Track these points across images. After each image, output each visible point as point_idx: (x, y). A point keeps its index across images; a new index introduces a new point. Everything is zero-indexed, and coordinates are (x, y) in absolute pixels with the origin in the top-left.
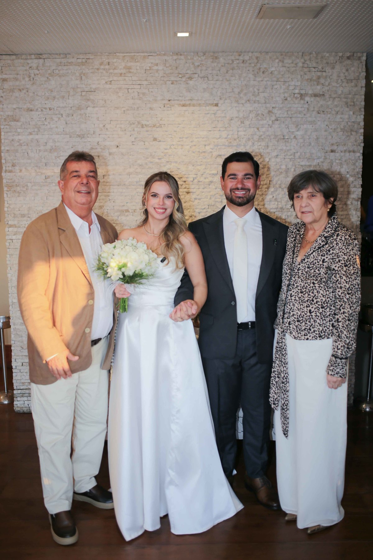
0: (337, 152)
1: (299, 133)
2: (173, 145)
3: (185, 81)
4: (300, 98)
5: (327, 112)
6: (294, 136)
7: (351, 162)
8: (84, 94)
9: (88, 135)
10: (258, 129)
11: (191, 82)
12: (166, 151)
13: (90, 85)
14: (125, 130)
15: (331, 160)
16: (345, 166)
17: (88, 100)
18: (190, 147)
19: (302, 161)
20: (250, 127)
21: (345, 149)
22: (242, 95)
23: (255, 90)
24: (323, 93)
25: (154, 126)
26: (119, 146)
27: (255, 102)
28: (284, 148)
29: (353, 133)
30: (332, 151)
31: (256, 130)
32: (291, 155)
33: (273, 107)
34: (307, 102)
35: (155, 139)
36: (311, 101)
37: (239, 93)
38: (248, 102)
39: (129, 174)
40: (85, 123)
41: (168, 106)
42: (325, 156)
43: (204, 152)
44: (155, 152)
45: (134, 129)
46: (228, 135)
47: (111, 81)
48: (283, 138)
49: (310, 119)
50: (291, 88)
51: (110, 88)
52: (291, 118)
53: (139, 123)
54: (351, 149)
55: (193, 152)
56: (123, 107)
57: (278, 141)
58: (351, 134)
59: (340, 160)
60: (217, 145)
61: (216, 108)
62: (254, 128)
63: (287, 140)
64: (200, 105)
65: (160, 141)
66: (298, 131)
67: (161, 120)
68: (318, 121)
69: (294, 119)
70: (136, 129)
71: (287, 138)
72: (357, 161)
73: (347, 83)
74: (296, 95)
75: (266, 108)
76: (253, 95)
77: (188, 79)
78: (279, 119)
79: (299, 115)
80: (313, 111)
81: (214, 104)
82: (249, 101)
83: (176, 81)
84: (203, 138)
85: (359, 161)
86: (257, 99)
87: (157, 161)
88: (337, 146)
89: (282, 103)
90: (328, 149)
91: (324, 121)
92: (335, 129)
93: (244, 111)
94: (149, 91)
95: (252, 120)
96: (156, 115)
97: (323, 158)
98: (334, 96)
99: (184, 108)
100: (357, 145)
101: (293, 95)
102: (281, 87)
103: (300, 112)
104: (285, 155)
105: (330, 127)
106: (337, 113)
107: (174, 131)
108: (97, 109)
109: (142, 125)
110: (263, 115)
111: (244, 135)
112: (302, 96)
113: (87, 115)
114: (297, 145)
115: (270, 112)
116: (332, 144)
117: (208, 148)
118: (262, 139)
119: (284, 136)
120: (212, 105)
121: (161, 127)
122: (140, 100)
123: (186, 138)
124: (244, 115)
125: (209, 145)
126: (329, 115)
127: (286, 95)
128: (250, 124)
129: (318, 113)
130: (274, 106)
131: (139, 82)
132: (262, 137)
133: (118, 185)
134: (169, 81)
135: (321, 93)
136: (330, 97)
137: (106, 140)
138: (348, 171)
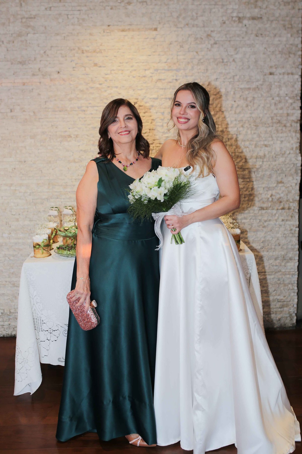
0: (276, 75)
1: (238, 56)
2: (114, 70)
3: (124, 7)
4: (238, 21)
5: (265, 35)
6: (232, 59)
7: (290, 84)
8: (24, 20)
9: (30, 62)
10: (197, 52)
11: (130, 7)
12: (107, 76)
13: (30, 11)
14: (66, 56)
15: (270, 82)
16: (284, 89)
17: (29, 26)
18: (131, 72)
19: (242, 84)
20: (189, 51)
21: (283, 71)
22: (180, 19)
23: (194, 14)
24: (261, 16)
25: (95, 51)
26: (60, 72)
27: (193, 26)
28: (224, 71)
29: (291, 55)
30: (271, 74)
31: (195, 53)
32: (230, 78)
33: (212, 31)
34: (246, 25)
35: (96, 65)
36: (249, 25)
37: (178, 17)
38: (186, 26)
39: (70, 100)
40: (26, 49)
41: (108, 31)
42: (264, 79)
43: (144, 77)
44: (96, 77)
45: (74, 55)
46: (168, 59)
47: (50, 8)
48: (222, 61)
49: (248, 42)
50: (229, 11)
51: (49, 15)
52: (229, 41)
53: (79, 48)
54: (290, 71)
55: (134, 77)
56: (63, 33)
57: (217, 64)
58: (289, 56)
59: (279, 82)
60: (157, 70)
61: (155, 33)
62: (193, 51)
63: (226, 63)
64: (139, 29)
65: (100, 67)
66: (237, 54)
67: (101, 45)
68: (257, 44)
69: (232, 43)
70: (76, 55)
71: (225, 61)
72: (295, 83)
73: (285, 5)
74: (234, 19)
75: (205, 31)
76: (191, 19)
77: (126, 4)
78: (218, 42)
79: (238, 39)
80: (251, 34)
81: (153, 29)
82: (187, 24)
83: (115, 6)
84: (143, 63)
85: (297, 83)
86: (196, 23)
87: (98, 86)
88: (276, 68)
89: (221, 26)
90: (267, 71)
91: (262, 44)
92: (273, 52)
93: (182, 35)
94: (88, 17)
95: (191, 44)
96: (96, 40)
97: (262, 80)
98: (271, 19)
99: (124, 33)
100: (295, 68)
101: (231, 18)
102: (219, 11)
103: (239, 36)
104: (224, 79)
105: (269, 50)
106: (275, 36)
107: (115, 56)
108: (37, 35)
109: (83, 51)
110: (202, 39)
111: (184, 59)
112: (240, 19)
113: (28, 42)
114: (236, 68)
115: (209, 36)
116: (271, 67)
117: (147, 73)
118: (202, 63)
119: (223, 59)
120: (151, 29)
121: (101, 52)
122: (80, 25)
123: (127, 63)
124: (183, 39)
125: (149, 69)
126: (267, 38)
127: (224, 18)
128: (189, 48)
129: (257, 36)
130: (212, 29)
131: (78, 8)
132: (202, 61)
133: (60, 111)
134: (108, 6)
135: (259, 16)
136: (268, 20)
137: (47, 66)
138: (287, 93)
